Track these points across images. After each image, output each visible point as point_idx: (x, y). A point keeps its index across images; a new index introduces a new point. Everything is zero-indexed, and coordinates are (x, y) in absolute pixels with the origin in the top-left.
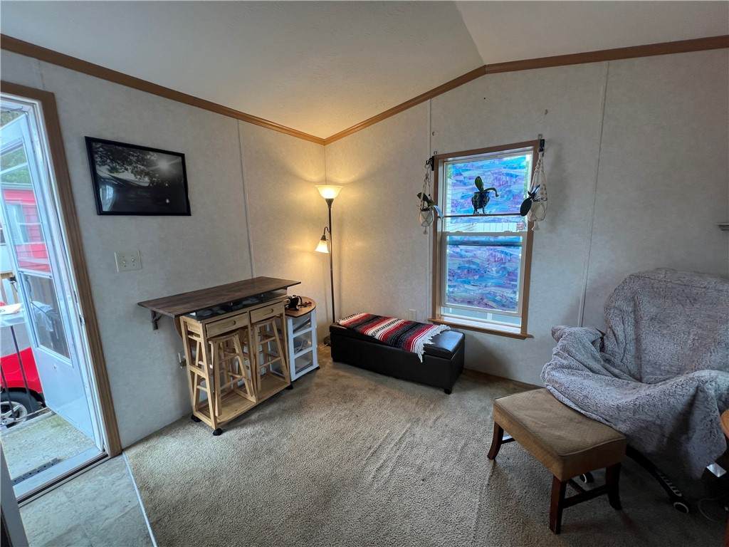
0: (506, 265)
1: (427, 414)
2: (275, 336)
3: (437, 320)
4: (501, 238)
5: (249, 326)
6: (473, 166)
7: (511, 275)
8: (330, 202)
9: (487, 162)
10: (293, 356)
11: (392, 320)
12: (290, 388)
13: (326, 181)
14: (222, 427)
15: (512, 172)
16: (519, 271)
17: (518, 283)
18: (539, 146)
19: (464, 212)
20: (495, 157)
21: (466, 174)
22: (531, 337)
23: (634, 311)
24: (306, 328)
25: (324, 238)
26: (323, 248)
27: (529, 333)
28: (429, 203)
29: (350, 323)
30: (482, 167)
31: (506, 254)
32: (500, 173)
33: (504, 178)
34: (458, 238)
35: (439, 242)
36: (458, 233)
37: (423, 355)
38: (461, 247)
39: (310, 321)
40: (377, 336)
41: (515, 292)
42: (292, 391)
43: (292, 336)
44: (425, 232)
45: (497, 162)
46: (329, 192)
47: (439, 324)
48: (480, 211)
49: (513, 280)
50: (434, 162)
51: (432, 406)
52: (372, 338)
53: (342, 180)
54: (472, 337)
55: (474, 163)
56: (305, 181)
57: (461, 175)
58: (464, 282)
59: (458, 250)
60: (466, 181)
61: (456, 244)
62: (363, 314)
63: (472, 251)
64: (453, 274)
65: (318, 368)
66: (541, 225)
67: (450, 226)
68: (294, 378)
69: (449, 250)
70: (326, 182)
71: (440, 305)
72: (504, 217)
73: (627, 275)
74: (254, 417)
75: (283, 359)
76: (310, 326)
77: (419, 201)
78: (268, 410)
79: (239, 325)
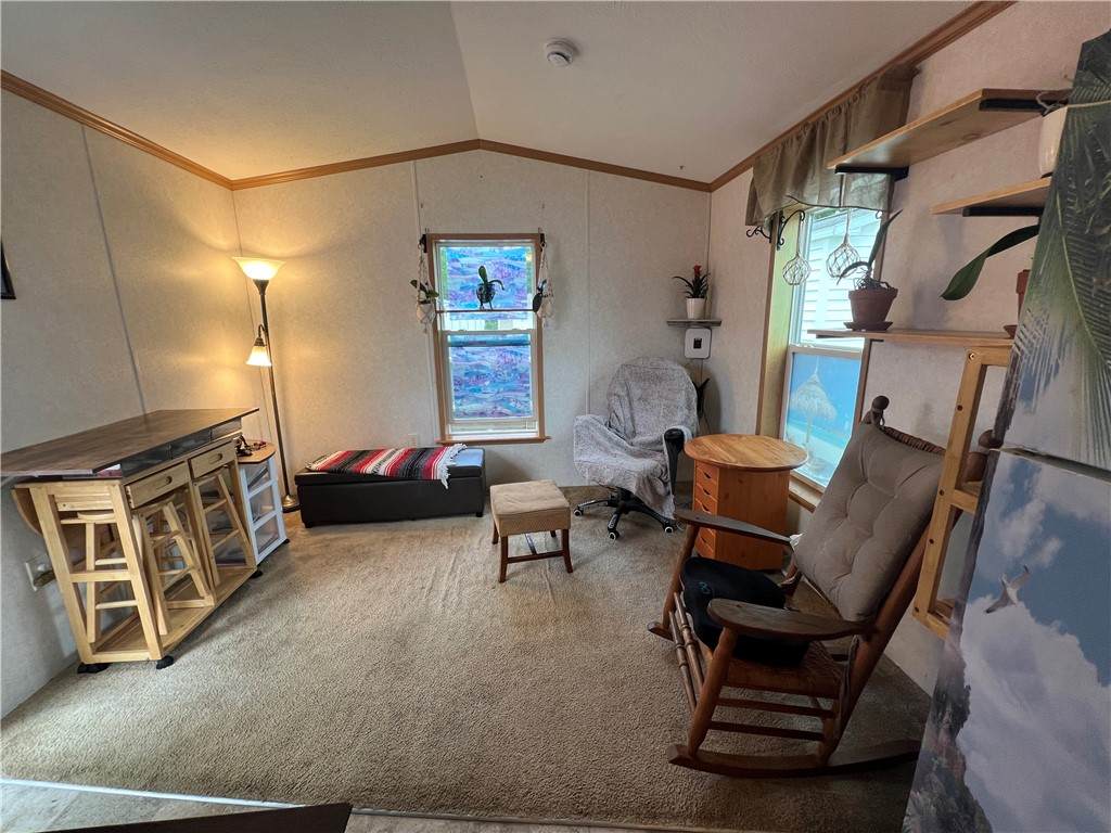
0: (517, 367)
1: (468, 539)
2: (225, 497)
3: (448, 440)
4: (509, 337)
5: (191, 484)
6: (471, 252)
7: (523, 376)
8: (262, 285)
9: (486, 249)
10: (253, 527)
11: (390, 451)
12: (257, 575)
13: (241, 249)
14: (171, 652)
15: (513, 263)
16: (530, 372)
17: (530, 385)
18: (540, 240)
19: (466, 306)
20: (496, 245)
21: (464, 260)
22: (548, 438)
23: (628, 395)
24: (262, 484)
25: (259, 343)
26: (260, 358)
27: (546, 435)
28: (429, 294)
29: (330, 464)
30: (482, 254)
31: (516, 354)
32: (501, 264)
33: (506, 270)
34: (461, 338)
35: (440, 342)
36: (461, 332)
37: (447, 480)
38: (467, 349)
39: (266, 470)
40: (381, 472)
41: (528, 395)
42: (262, 579)
43: (247, 497)
44: (426, 331)
45: (497, 250)
46: (257, 269)
47: (452, 444)
48: (486, 306)
49: (525, 382)
50: (426, 242)
51: (469, 532)
52: (374, 477)
53: (276, 251)
54: (490, 452)
55: (473, 248)
56: (210, 247)
57: (458, 261)
58: (475, 391)
59: (462, 352)
60: (466, 269)
61: (460, 345)
62: (340, 453)
63: (478, 353)
64: (459, 383)
65: (287, 542)
66: (549, 321)
67: (450, 324)
68: (259, 559)
69: (452, 354)
70: (243, 251)
71: (448, 422)
72: (510, 313)
73: (619, 365)
74: (219, 624)
75: (243, 533)
76: (269, 479)
77: (415, 291)
78: (241, 608)
79: (176, 483)
